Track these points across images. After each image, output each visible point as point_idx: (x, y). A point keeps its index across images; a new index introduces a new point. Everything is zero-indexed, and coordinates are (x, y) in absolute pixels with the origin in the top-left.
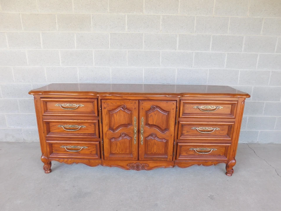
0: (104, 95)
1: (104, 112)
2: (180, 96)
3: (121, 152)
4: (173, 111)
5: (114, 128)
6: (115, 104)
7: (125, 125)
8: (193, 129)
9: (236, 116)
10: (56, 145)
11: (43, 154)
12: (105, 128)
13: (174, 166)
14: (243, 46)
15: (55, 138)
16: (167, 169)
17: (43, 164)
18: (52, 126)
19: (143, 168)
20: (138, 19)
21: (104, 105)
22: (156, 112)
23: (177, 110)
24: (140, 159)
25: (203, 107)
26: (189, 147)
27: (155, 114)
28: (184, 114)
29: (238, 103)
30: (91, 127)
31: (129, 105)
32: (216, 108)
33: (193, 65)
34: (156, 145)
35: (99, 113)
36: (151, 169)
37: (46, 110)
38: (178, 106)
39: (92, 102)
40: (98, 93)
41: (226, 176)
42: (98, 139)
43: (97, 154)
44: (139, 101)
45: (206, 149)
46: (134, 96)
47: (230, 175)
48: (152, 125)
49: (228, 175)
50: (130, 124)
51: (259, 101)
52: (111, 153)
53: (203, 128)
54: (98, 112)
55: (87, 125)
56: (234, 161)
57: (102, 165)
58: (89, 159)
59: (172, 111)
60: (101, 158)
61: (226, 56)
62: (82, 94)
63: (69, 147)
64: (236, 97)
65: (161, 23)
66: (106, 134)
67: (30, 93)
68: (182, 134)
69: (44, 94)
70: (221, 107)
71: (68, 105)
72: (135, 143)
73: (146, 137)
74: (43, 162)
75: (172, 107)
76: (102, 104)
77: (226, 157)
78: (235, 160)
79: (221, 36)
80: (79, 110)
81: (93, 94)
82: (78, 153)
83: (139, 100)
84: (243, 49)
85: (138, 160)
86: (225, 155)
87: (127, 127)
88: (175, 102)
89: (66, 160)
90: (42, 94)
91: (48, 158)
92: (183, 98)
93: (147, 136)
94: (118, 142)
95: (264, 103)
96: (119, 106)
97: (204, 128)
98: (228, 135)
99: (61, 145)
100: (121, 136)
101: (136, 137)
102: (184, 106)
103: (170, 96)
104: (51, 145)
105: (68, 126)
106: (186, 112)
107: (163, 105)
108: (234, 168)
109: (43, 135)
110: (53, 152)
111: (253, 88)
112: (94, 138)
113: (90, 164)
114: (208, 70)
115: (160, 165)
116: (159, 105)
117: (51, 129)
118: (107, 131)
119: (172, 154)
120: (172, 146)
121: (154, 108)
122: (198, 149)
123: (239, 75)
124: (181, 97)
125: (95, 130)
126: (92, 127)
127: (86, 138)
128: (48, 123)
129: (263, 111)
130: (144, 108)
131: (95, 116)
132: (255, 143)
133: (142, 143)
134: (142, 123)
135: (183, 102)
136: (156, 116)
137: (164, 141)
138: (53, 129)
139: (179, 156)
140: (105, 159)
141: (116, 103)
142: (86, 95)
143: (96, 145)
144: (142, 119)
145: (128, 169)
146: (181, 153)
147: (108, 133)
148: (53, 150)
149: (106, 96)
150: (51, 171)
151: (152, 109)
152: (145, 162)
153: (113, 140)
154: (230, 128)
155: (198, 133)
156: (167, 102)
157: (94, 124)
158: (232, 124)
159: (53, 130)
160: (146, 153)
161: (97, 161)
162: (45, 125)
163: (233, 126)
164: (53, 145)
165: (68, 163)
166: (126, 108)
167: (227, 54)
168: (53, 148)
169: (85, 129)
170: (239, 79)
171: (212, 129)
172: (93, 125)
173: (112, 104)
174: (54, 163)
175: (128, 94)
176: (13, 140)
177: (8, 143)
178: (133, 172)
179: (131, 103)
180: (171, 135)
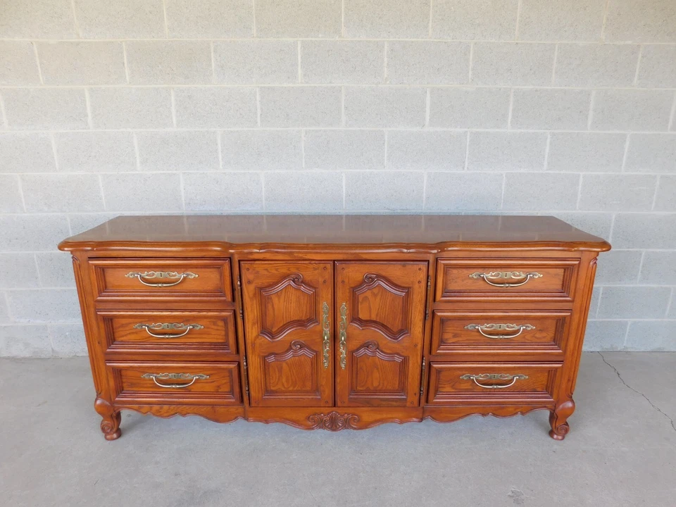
0: (246, 251)
1: (249, 291)
2: (435, 251)
3: (291, 389)
4: (420, 287)
5: (274, 330)
6: (274, 271)
7: (301, 323)
8: (468, 330)
9: (574, 296)
10: (130, 373)
11: (99, 395)
12: (252, 331)
13: (421, 420)
14: (591, 113)
15: (130, 357)
16: (405, 425)
17: (101, 418)
18: (119, 327)
19: (347, 425)
20: (328, 51)
21: (247, 275)
22: (377, 288)
23: (429, 284)
24: (339, 403)
25: (494, 276)
26: (459, 372)
27: (375, 295)
28: (446, 292)
29: (579, 264)
30: (216, 327)
31: (309, 274)
32: (526, 278)
33: (466, 163)
34: (378, 369)
35: (236, 293)
36: (364, 426)
37: (104, 288)
38: (431, 273)
39: (219, 267)
40: (231, 246)
41: (550, 439)
42: (235, 358)
43: (232, 392)
44: (334, 263)
45: (501, 376)
46: (320, 253)
47: (560, 437)
48: (366, 321)
49: (555, 436)
50: (313, 318)
51: (629, 248)
52: (268, 391)
53: (492, 326)
54: (233, 290)
55: (205, 322)
56: (570, 405)
57: (246, 418)
58: (213, 405)
59: (416, 286)
60: (242, 401)
61: (548, 141)
62: (192, 249)
63: (162, 376)
64: (575, 251)
65: (386, 59)
66: (253, 344)
67: (61, 247)
68: (442, 342)
69: (97, 250)
70: (538, 275)
71: (157, 274)
72: (326, 364)
73: (353, 352)
74: (100, 413)
75: (416, 276)
76: (243, 272)
77: (551, 395)
78: (572, 401)
79: (536, 91)
80: (186, 286)
81: (219, 249)
82: (188, 390)
83: (334, 261)
84: (590, 123)
85: (335, 405)
86: (549, 389)
87: (306, 326)
88: (423, 266)
89: (156, 407)
90: (92, 250)
91: (112, 403)
92: (445, 254)
93: (355, 348)
94: (284, 365)
95: (641, 254)
96: (284, 277)
97: (496, 326)
98: (556, 341)
99: (144, 373)
100: (290, 348)
101: (328, 352)
102: (445, 273)
103: (411, 251)
104: (118, 373)
105: (158, 326)
106: (452, 287)
107: (395, 272)
108: (569, 420)
109: (98, 349)
110: (123, 390)
111: (614, 217)
112: (225, 355)
113: (215, 415)
114: (504, 175)
115: (389, 416)
116: (383, 274)
117: (117, 335)
118: (257, 337)
119: (417, 390)
120: (418, 371)
121: (373, 279)
122: (481, 377)
123: (580, 187)
124: (438, 252)
125: (227, 335)
126: (219, 328)
127: (208, 354)
128: (109, 320)
129: (640, 273)
130: (346, 281)
131: (225, 301)
132: (619, 349)
133: (343, 366)
134: (343, 317)
135: (445, 265)
136: (379, 297)
137: (398, 359)
138: (121, 334)
139: (435, 394)
140: (253, 404)
141: (277, 270)
142: (202, 251)
143: (230, 371)
144: (344, 308)
145: (310, 428)
146: (440, 386)
147: (258, 341)
148: (125, 385)
149: (251, 253)
150: (119, 433)
151: (369, 280)
152: (351, 410)
153: (272, 359)
154: (561, 323)
155: (478, 338)
156: (404, 266)
157: (224, 320)
158: (565, 317)
159: (123, 336)
160: (353, 390)
161: (233, 409)
162: (102, 325)
163: (567, 320)
164: (124, 373)
165: (161, 416)
166: (302, 282)
167: (549, 136)
168: (124, 380)
169: (201, 333)
170: (579, 196)
171: (516, 328)
172: (221, 323)
173: (266, 273)
174: (125, 414)
175: (306, 246)
176: (26, 353)
177: (14, 360)
178: (321, 434)
179: (315, 269)
180: (416, 346)
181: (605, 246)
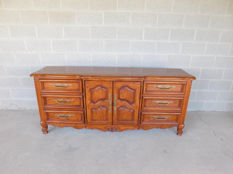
0: (87, 78)
1: (87, 90)
2: (143, 79)
3: (100, 119)
4: (138, 89)
5: (95, 101)
6: (95, 84)
7: (103, 100)
8: (153, 102)
9: (185, 93)
10: (51, 114)
11: (41, 120)
12: (88, 102)
13: (139, 129)
14: (195, 37)
15: (51, 109)
16: (134, 131)
17: (42, 127)
18: (48, 100)
19: (116, 130)
20: (113, 15)
21: (87, 85)
22: (126, 90)
23: (141, 88)
24: (114, 124)
25: (161, 86)
26: (150, 115)
27: (125, 92)
28: (146, 91)
29: (186, 83)
30: (77, 101)
31: (105, 85)
32: (170, 87)
33: (155, 51)
34: (125, 113)
35: (83, 90)
36: (122, 131)
37: (43, 88)
38: (142, 85)
39: (78, 83)
40: (82, 76)
41: (177, 135)
42: (83, 109)
43: (82, 120)
44: (113, 82)
45: (163, 117)
46: (109, 79)
47: (180, 135)
48: (122, 99)
49: (178, 135)
50: (106, 98)
51: (205, 79)
52: (92, 120)
53: (160, 101)
54: (83, 89)
55: (74, 99)
56: (183, 125)
57: (86, 128)
58: (76, 124)
59: (137, 89)
60: (85, 123)
61: (181, 45)
62: (71, 77)
63: (61, 115)
64: (185, 79)
65: (131, 18)
66: (88, 106)
67: (31, 75)
68: (145, 106)
69: (42, 77)
70: (174, 87)
71: (60, 84)
72: (110, 112)
73: (118, 108)
74: (42, 126)
75: (137, 86)
76: (86, 84)
77: (177, 122)
78: (184, 124)
79: (178, 29)
80: (68, 88)
81: (79, 77)
82: (68, 119)
83: (113, 81)
84: (194, 40)
85: (112, 124)
86: (177, 120)
87: (104, 101)
88: (140, 83)
89: (59, 124)
90: (40, 77)
91: (46, 123)
92: (146, 80)
93: (119, 107)
94: (98, 112)
95: (209, 81)
96: (98, 86)
97: (161, 102)
98: (179, 106)
99: (55, 114)
100: (99, 107)
101: (111, 108)
102: (146, 86)
103: (136, 78)
104: (47, 113)
105: (59, 100)
106: (148, 89)
107: (131, 85)
108: (182, 130)
109: (41, 106)
110: (49, 119)
111: (201, 69)
112: (80, 109)
113: (77, 127)
114: (167, 56)
115: (129, 128)
116: (128, 85)
117: (47, 102)
118: (90, 103)
119: (137, 120)
120: (138, 114)
121: (124, 87)
122: (157, 117)
123: (191, 59)
124: (144, 79)
125: (80, 103)
126: (78, 101)
127: (74, 108)
128: (45, 98)
129: (209, 87)
130: (116, 87)
131: (80, 93)
132: (202, 110)
133: (115, 112)
134: (116, 98)
135: (146, 83)
136: (126, 92)
137: (132, 111)
138: (48, 102)
139: (143, 121)
140: (88, 124)
141: (96, 83)
142: (73, 77)
143: (81, 114)
144: (116, 96)
145: (105, 131)
146: (144, 119)
147: (90, 105)
148: (49, 117)
149: (88, 78)
150: (47, 132)
151: (123, 87)
152: (117, 126)
153: (94, 110)
154: (181, 101)
155: (156, 105)
156: (134, 83)
157: (80, 98)
158: (182, 99)
159: (49, 103)
160: (118, 120)
161: (82, 125)
162: (43, 99)
163: (183, 100)
164: (49, 114)
165: (60, 127)
166: (103, 87)
167: (182, 44)
168: (49, 116)
169: (73, 102)
170: (191, 62)
171: (167, 102)
172: (79, 99)
173: (92, 84)
174: (49, 126)
175: (105, 77)
176: (16, 109)
177: (12, 110)
178: (108, 133)
179: (107, 83)
180: (137, 107)
181: (194, 78)
